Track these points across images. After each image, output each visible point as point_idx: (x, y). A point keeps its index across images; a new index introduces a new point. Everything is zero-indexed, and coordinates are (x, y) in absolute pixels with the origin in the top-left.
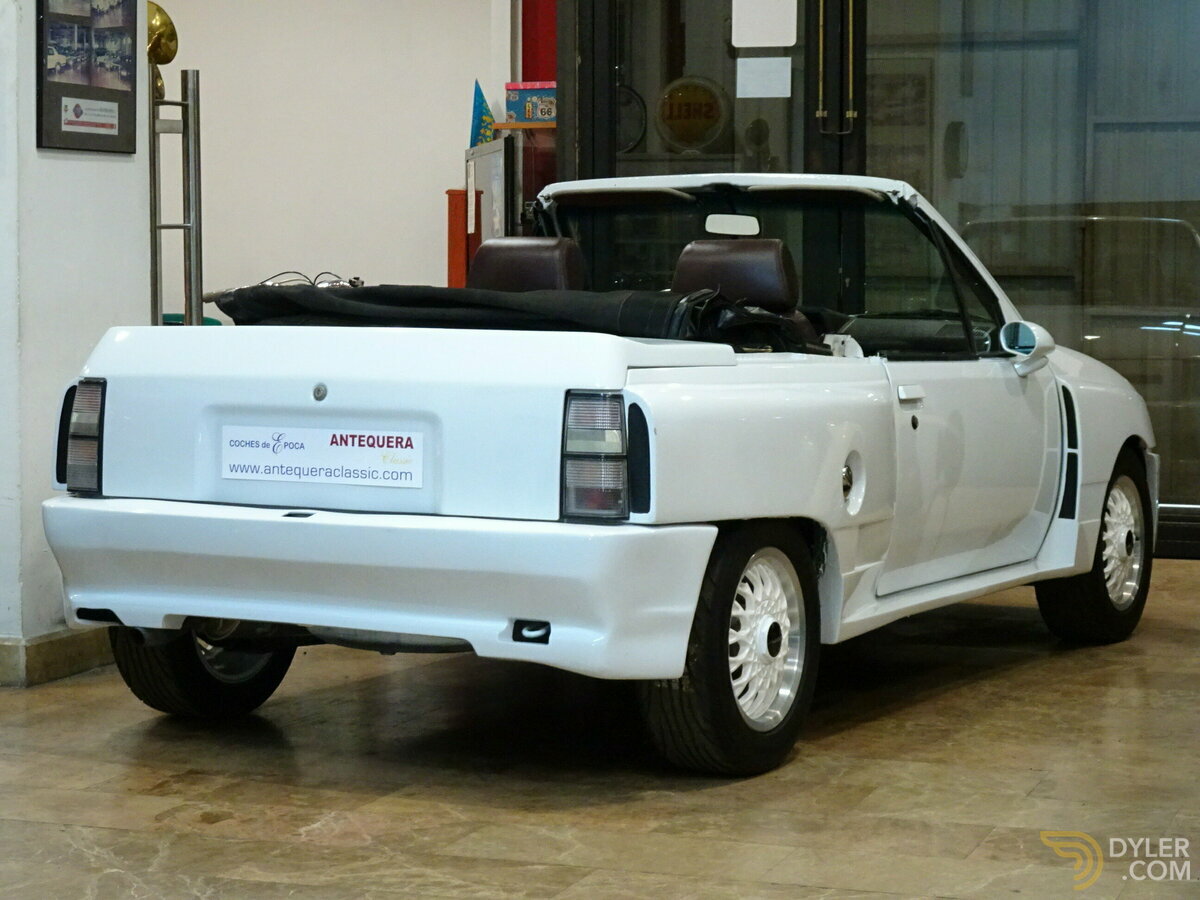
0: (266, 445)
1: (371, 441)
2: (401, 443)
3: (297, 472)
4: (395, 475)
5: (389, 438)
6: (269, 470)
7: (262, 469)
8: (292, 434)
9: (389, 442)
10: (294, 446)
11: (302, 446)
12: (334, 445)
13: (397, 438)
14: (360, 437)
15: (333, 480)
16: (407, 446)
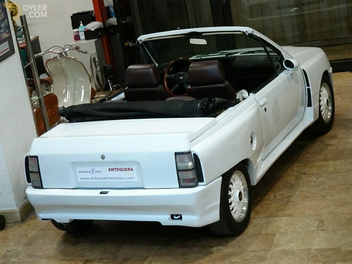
0: (90, 172)
1: (121, 169)
2: (129, 169)
3: (100, 179)
4: (129, 178)
5: (126, 168)
6: (92, 179)
7: (90, 178)
8: (97, 169)
9: (126, 169)
10: (98, 172)
11: (100, 172)
12: (110, 171)
13: (128, 168)
14: (117, 168)
15: (111, 180)
16: (131, 170)
